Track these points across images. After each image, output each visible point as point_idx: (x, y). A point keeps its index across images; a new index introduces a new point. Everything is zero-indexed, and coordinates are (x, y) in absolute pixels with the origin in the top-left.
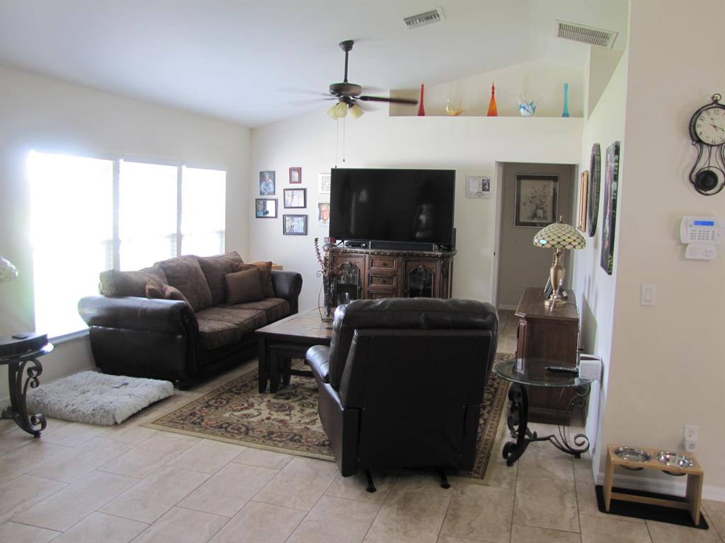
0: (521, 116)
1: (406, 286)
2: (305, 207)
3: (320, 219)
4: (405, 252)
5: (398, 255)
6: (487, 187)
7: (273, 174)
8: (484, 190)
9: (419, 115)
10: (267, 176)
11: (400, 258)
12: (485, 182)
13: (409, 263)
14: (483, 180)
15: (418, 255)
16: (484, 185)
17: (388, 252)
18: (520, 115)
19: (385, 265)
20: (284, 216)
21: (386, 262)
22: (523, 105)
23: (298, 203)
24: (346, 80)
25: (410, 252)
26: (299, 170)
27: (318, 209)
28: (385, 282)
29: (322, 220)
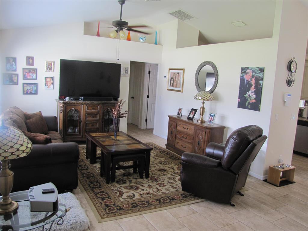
0: (141, 42)
1: (103, 118)
2: (36, 79)
3: (46, 85)
4: (103, 102)
5: (100, 104)
6: (127, 71)
7: (15, 59)
8: (126, 73)
9: (97, 36)
10: (11, 60)
11: (101, 105)
12: (126, 69)
13: (104, 107)
14: (126, 68)
15: (108, 103)
16: (126, 71)
17: (96, 102)
18: (139, 42)
19: (93, 109)
20: (24, 84)
21: (94, 107)
22: (142, 38)
23: (32, 77)
24: (121, 19)
25: (106, 102)
26: (32, 58)
27: (44, 80)
28: (93, 117)
29: (47, 86)
